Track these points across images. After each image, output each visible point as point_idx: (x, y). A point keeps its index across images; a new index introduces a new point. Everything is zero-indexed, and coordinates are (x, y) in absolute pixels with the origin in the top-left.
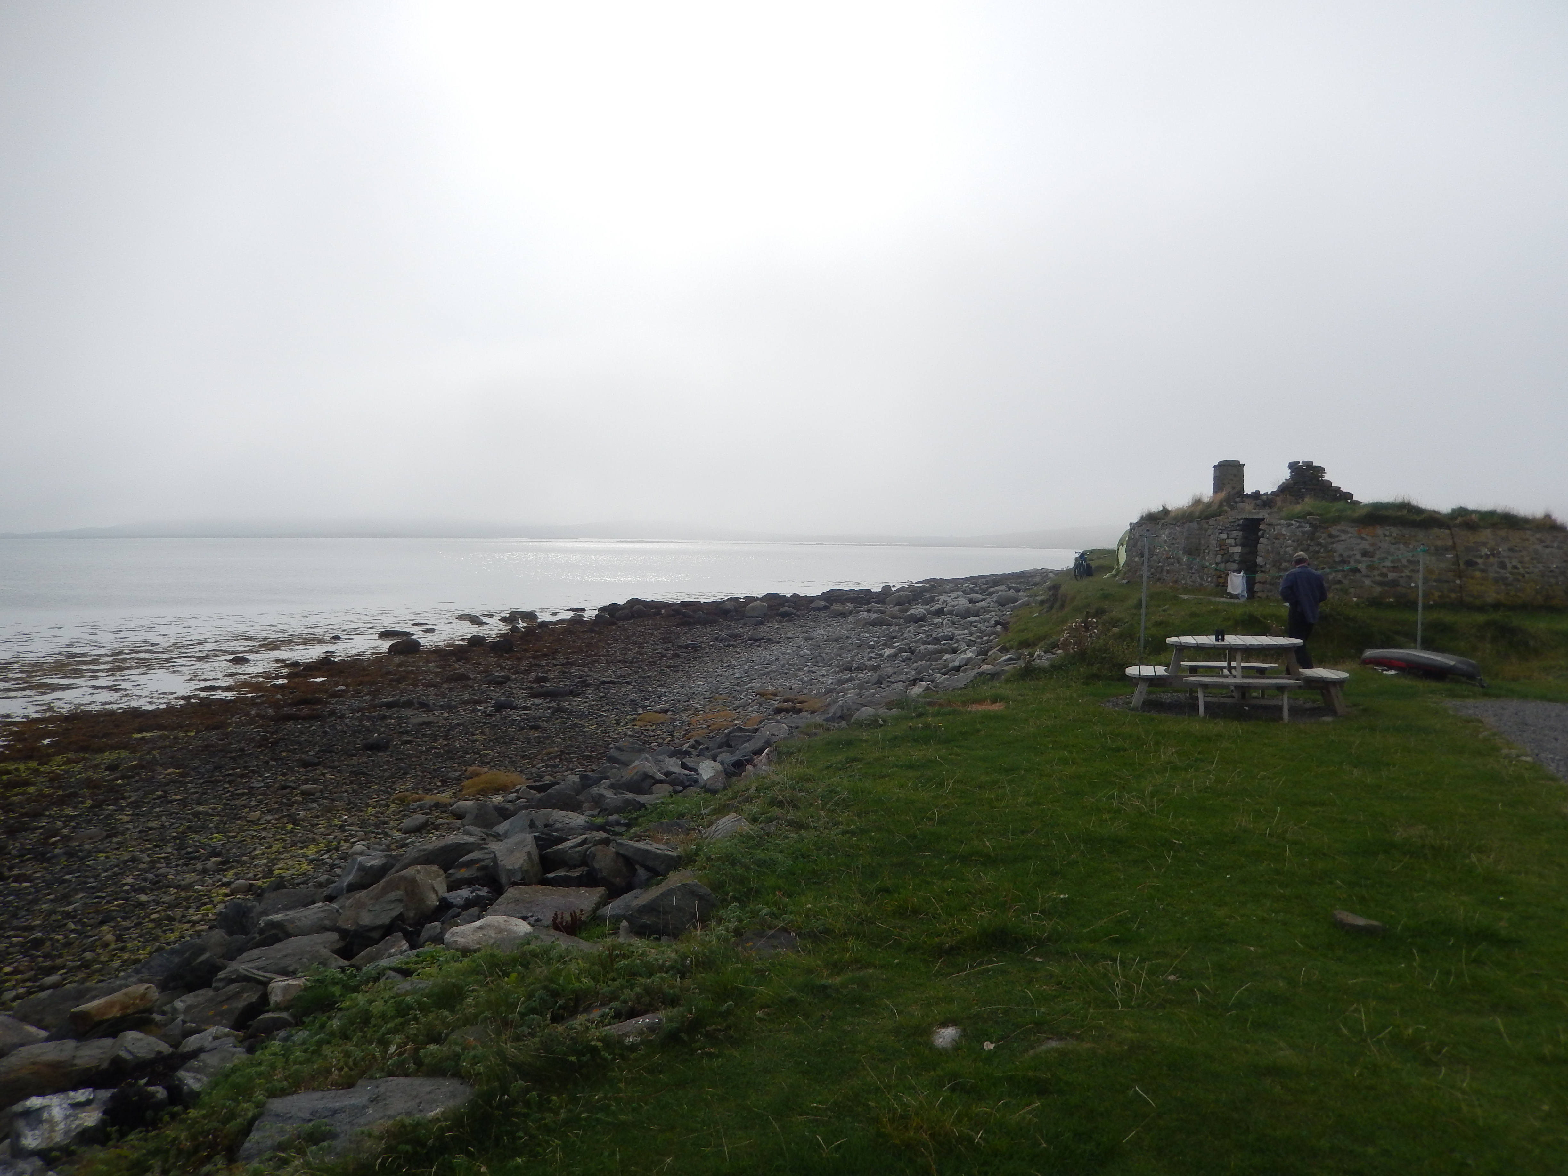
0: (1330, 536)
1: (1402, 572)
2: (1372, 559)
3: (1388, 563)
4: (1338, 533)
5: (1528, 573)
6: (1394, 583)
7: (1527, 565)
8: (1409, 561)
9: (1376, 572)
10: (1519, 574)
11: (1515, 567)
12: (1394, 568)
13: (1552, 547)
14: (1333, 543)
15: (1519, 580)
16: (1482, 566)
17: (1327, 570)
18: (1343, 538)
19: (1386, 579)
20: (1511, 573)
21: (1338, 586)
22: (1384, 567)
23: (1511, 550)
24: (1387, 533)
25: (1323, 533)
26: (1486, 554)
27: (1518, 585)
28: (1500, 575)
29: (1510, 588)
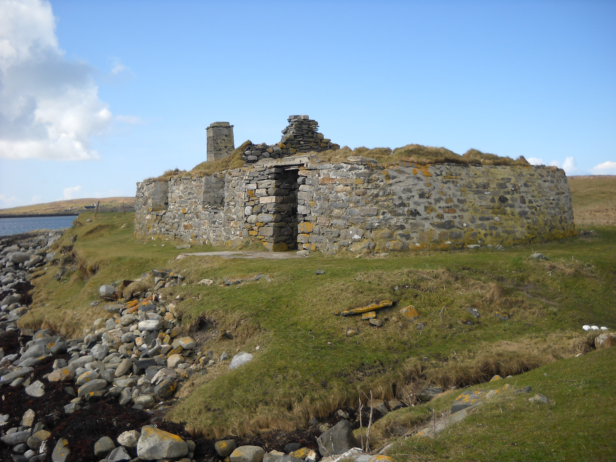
0: (388, 177)
1: (455, 211)
2: (429, 200)
3: (443, 204)
4: (395, 174)
5: (538, 206)
6: (449, 225)
7: (536, 199)
8: (458, 200)
9: (433, 214)
10: (533, 207)
11: (530, 202)
12: (450, 209)
13: (548, 181)
14: (391, 185)
15: (534, 213)
16: (510, 202)
17: (389, 215)
18: (401, 179)
19: (443, 221)
20: (529, 207)
21: (401, 232)
22: (440, 207)
23: (526, 185)
24: (438, 172)
25: (380, 174)
26: (512, 190)
27: (535, 218)
28: (522, 209)
29: (530, 221)
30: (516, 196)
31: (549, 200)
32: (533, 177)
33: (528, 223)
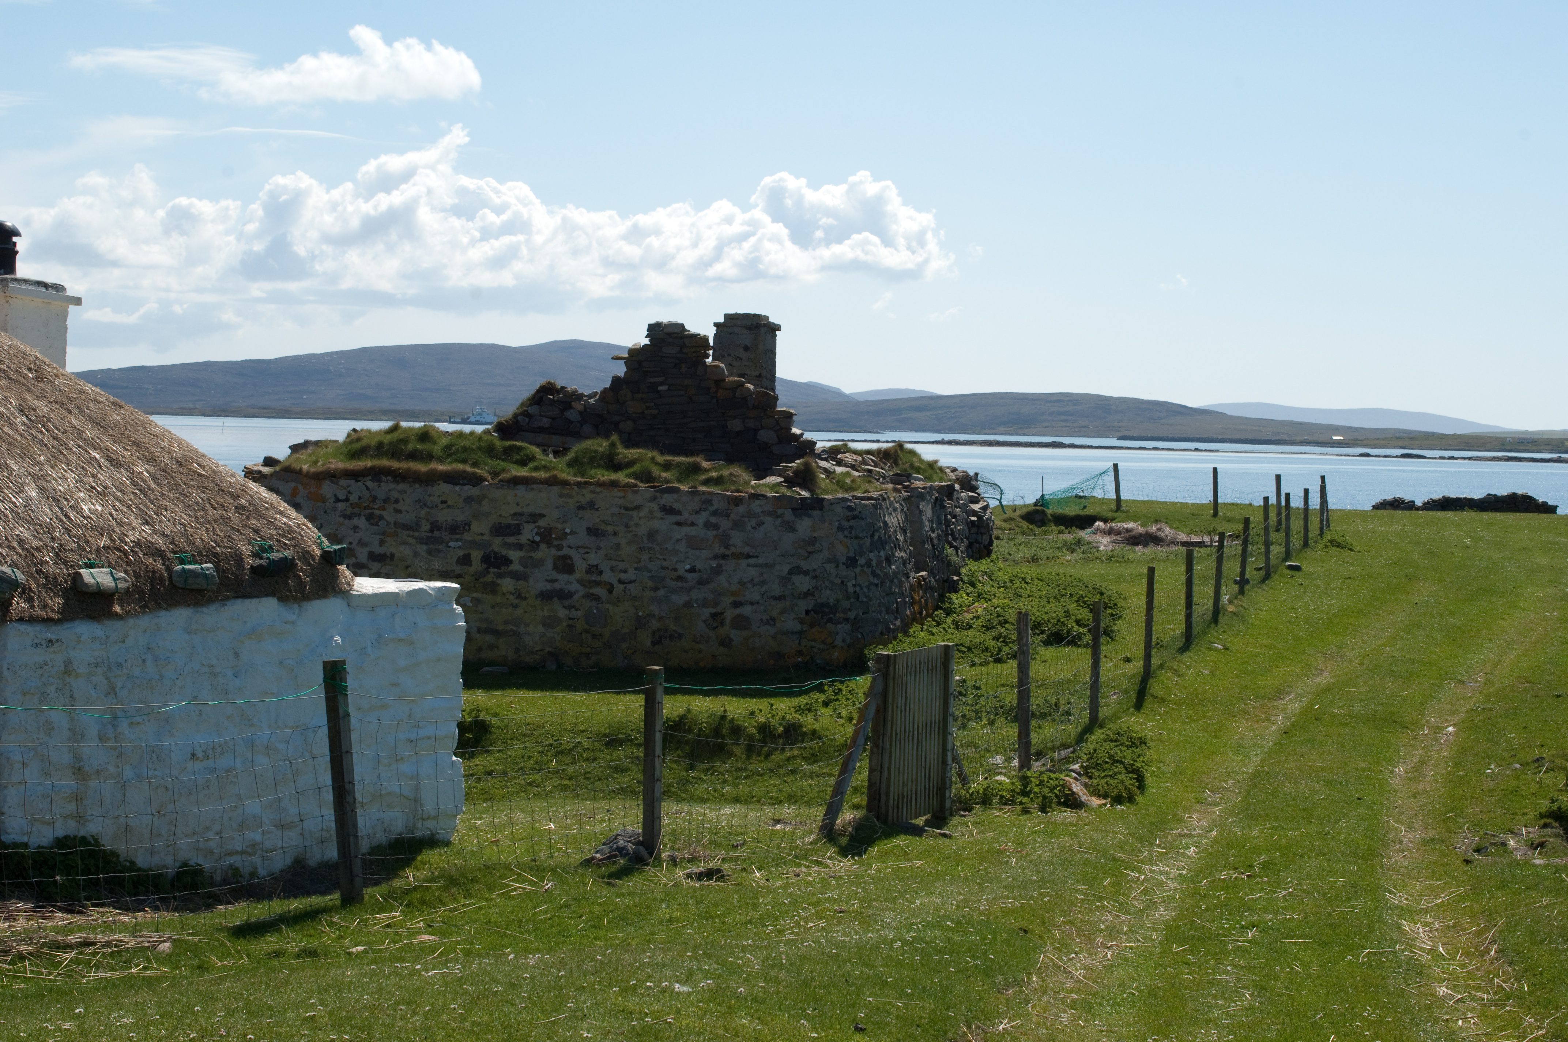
5: (621, 582)
7: (624, 565)
10: (601, 583)
11: (593, 569)
13: (693, 524)
15: (596, 598)
16: (516, 567)
20: (581, 582)
23: (593, 532)
24: (342, 495)
26: (533, 542)
27: (597, 608)
28: (557, 586)
29: (574, 613)
30: (544, 552)
31: (676, 570)
32: (635, 513)
33: (570, 619)
